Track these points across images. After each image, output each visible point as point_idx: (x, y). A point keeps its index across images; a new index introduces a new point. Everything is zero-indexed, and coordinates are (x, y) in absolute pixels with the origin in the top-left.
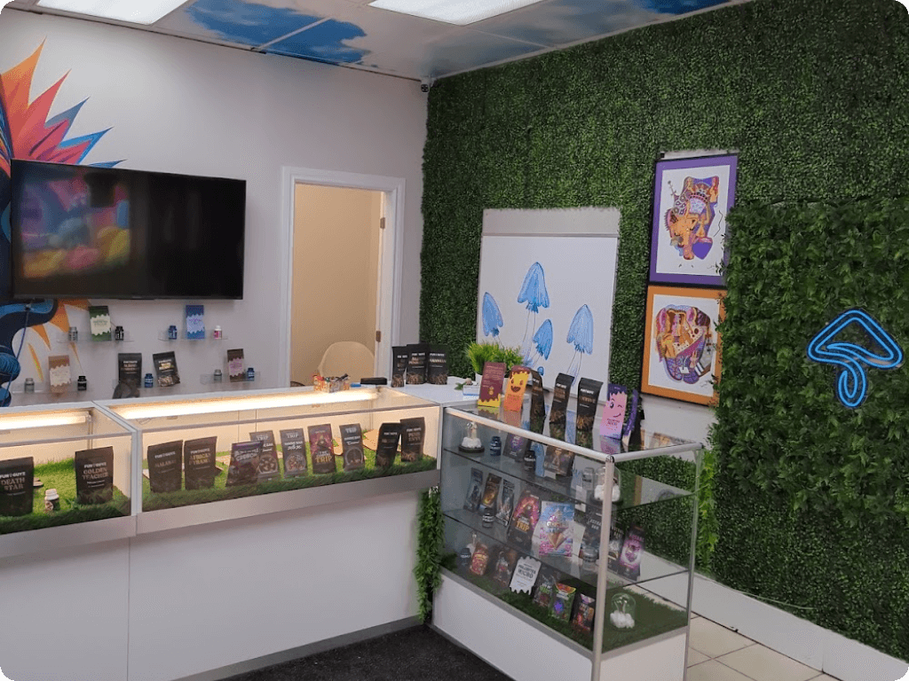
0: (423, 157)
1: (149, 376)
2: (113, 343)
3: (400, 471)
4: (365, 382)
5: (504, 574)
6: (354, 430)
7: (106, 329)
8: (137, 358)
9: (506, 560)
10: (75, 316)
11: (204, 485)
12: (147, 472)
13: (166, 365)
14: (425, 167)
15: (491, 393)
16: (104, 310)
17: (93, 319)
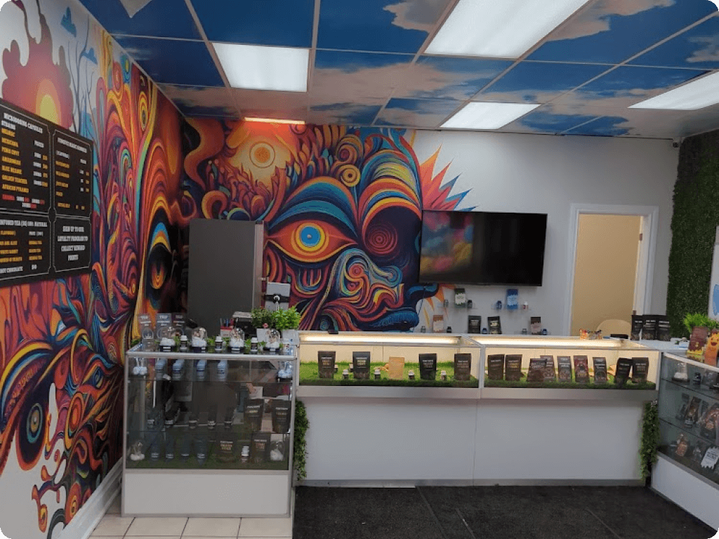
0: (674, 191)
1: (485, 329)
2: (466, 309)
3: (630, 388)
4: (613, 336)
5: (698, 457)
6: (601, 360)
7: (464, 301)
8: (479, 318)
9: (700, 449)
10: (447, 293)
11: (515, 379)
12: (487, 372)
13: (494, 324)
14: (675, 198)
15: (697, 346)
16: (462, 291)
17: (457, 296)
